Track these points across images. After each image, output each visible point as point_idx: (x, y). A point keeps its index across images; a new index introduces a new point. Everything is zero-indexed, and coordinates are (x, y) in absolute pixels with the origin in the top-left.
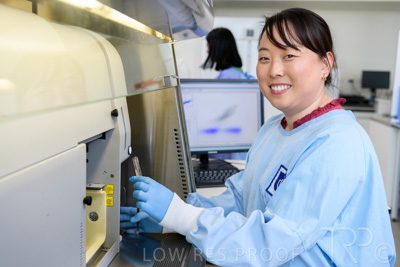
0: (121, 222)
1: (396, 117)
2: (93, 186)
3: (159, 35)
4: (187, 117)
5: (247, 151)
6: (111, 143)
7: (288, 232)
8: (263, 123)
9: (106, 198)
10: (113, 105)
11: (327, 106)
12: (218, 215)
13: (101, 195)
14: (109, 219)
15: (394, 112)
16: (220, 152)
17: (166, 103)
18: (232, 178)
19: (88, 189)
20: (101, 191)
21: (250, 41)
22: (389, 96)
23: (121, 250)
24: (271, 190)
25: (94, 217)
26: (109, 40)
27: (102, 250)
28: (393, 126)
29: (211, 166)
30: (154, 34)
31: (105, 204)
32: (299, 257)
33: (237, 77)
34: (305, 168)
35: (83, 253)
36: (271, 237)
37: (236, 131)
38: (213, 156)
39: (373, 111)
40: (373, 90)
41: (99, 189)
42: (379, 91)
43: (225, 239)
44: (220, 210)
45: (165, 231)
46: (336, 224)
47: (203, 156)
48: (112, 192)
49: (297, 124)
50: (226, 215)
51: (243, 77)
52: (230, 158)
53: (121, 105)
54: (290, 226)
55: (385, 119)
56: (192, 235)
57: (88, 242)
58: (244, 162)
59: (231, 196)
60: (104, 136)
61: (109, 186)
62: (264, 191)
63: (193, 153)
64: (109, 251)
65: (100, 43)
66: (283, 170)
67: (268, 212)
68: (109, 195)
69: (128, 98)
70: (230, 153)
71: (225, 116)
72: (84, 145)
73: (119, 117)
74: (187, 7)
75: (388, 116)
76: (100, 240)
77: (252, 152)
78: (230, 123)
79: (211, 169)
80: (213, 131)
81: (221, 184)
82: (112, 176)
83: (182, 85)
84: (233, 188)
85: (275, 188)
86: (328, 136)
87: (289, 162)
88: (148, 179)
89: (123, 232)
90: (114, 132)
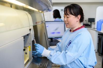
0: (32, 54)
1: (96, 29)
2: (26, 46)
3: (40, 11)
4: (47, 30)
5: (62, 37)
6: (30, 36)
7: (71, 55)
8: (65, 31)
9: (29, 49)
10: (30, 28)
11: (81, 27)
12: (54, 52)
13: (27, 48)
14: (30, 54)
15: (96, 27)
16: (55, 38)
17: (42, 27)
18: (58, 44)
19: (24, 47)
20: (28, 48)
21: (62, 12)
22: (95, 24)
23: (33, 61)
24: (68, 46)
25: (26, 53)
26: (28, 13)
27: (28, 61)
28: (96, 31)
29: (53, 41)
30: (39, 11)
31: (29, 50)
32: (74, 61)
33: (59, 20)
34: (76, 41)
35: (23, 62)
36: (67, 57)
37: (59, 33)
38: (54, 39)
39: (91, 27)
40: (91, 23)
41: (27, 47)
42: (92, 23)
43: (56, 57)
44: (55, 51)
45: (43, 56)
46: (83, 54)
47: (52, 39)
49: (74, 31)
50: (56, 52)
51: (60, 20)
52: (58, 39)
53: (32, 28)
54: (72, 54)
55: (94, 29)
56: (49, 57)
57: (25, 59)
58: (61, 40)
59: (58, 48)
60: (28, 35)
61: (29, 46)
62: (66, 46)
63: (49, 38)
64: (30, 61)
65: (26, 14)
66: (70, 42)
67: (67, 51)
69: (33, 26)
70: (58, 38)
71: (56, 29)
72: (23, 37)
73: (31, 30)
74: (46, 5)
75: (94, 28)
76: (28, 59)
77: (63, 38)
78: (58, 31)
79: (53, 42)
80: (53, 33)
81: (56, 45)
82: (30, 44)
83: (46, 23)
84: (58, 46)
85: (69, 46)
86: (81, 34)
87: (72, 40)
88: (38, 44)
89: (33, 57)
90: (30, 34)
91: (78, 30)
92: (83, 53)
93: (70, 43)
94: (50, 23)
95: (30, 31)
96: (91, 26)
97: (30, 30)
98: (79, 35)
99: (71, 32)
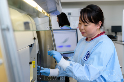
6: (33, 48)
10: (34, 36)
11: (101, 33)
14: (34, 72)
24: (85, 59)
31: (32, 67)
32: (95, 80)
37: (69, 46)
40: (116, 33)
48: (34, 63)
49: (92, 39)
53: (36, 36)
60: (31, 45)
61: (33, 61)
62: (83, 59)
68: (33, 64)
71: (65, 41)
78: (67, 43)
80: (61, 47)
82: (34, 58)
90: (34, 44)
91: (97, 38)
92: (107, 66)
93: (88, 54)
94: (56, 32)
95: (35, 41)
96: (116, 39)
97: (35, 39)
98: (100, 44)
99: (88, 41)
